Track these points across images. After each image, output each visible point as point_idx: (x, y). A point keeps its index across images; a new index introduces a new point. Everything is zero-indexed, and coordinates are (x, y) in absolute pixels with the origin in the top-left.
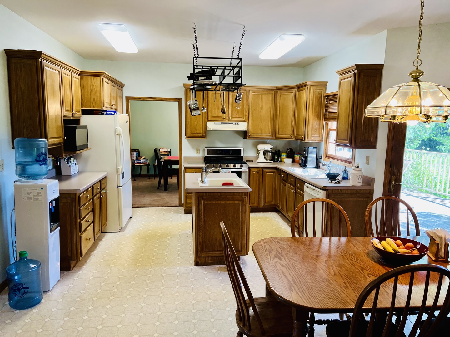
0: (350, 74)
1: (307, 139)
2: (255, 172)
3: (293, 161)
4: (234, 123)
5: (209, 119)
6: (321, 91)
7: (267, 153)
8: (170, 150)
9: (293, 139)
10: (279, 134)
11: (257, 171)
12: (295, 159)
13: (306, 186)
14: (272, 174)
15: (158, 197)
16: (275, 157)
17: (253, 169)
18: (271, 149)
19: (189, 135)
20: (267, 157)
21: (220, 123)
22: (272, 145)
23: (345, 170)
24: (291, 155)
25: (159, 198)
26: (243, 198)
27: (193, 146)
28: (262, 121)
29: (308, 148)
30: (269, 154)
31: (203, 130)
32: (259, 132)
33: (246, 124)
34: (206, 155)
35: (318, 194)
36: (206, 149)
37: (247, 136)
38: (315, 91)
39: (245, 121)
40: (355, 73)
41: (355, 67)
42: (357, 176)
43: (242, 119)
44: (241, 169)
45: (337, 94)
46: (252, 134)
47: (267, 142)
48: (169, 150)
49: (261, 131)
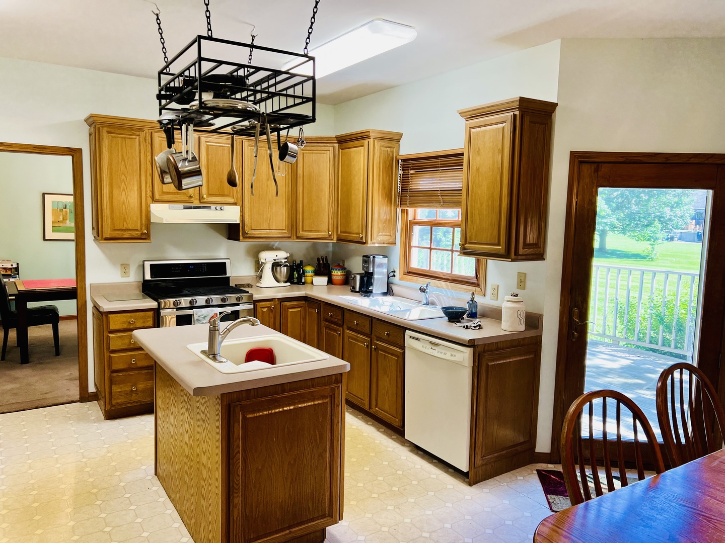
0: (497, 118)
1: (371, 240)
2: (265, 310)
3: (330, 282)
4: (213, 207)
5: (157, 197)
6: (392, 149)
7: (278, 268)
8: (18, 264)
9: (332, 240)
10: (303, 230)
11: (269, 308)
12: (334, 277)
13: (411, 337)
14: (299, 309)
15: (11, 382)
16: (293, 275)
17: (261, 303)
18: (286, 260)
19: (108, 233)
20: (278, 276)
21: (181, 206)
22: (287, 253)
23: (472, 300)
24: (323, 269)
25: (18, 385)
26: (333, 389)
27: (112, 259)
28: (270, 204)
29: (374, 257)
30: (282, 269)
31: (143, 222)
32: (266, 227)
33: (237, 209)
34: (148, 277)
35: (452, 355)
36: (147, 265)
37: (241, 234)
38: (383, 149)
39: (235, 204)
40: (515, 116)
41: (518, 103)
42: (519, 312)
43: (231, 200)
44: (238, 305)
45: (462, 154)
46: (251, 230)
47: (273, 245)
48: (15, 266)
49: (269, 224)
